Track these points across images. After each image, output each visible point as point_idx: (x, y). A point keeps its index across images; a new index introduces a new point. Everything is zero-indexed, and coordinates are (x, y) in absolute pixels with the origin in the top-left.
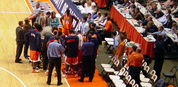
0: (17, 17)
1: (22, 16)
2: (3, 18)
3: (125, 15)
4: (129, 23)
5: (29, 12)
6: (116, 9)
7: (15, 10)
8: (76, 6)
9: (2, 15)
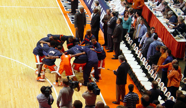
0: (46, 12)
1: (51, 12)
2: (32, 13)
3: (155, 12)
4: (159, 21)
5: (58, 7)
6: (146, 7)
7: (44, 5)
8: (106, 2)
9: (31, 10)
